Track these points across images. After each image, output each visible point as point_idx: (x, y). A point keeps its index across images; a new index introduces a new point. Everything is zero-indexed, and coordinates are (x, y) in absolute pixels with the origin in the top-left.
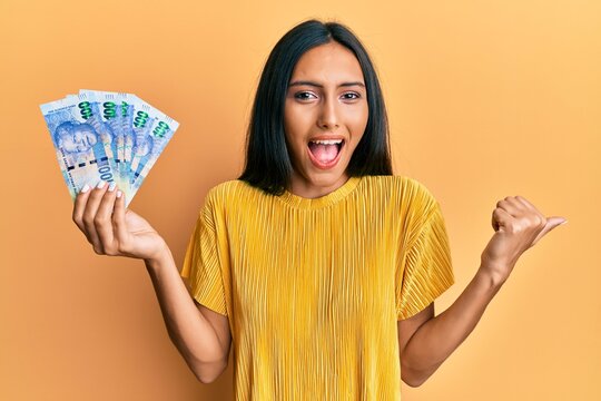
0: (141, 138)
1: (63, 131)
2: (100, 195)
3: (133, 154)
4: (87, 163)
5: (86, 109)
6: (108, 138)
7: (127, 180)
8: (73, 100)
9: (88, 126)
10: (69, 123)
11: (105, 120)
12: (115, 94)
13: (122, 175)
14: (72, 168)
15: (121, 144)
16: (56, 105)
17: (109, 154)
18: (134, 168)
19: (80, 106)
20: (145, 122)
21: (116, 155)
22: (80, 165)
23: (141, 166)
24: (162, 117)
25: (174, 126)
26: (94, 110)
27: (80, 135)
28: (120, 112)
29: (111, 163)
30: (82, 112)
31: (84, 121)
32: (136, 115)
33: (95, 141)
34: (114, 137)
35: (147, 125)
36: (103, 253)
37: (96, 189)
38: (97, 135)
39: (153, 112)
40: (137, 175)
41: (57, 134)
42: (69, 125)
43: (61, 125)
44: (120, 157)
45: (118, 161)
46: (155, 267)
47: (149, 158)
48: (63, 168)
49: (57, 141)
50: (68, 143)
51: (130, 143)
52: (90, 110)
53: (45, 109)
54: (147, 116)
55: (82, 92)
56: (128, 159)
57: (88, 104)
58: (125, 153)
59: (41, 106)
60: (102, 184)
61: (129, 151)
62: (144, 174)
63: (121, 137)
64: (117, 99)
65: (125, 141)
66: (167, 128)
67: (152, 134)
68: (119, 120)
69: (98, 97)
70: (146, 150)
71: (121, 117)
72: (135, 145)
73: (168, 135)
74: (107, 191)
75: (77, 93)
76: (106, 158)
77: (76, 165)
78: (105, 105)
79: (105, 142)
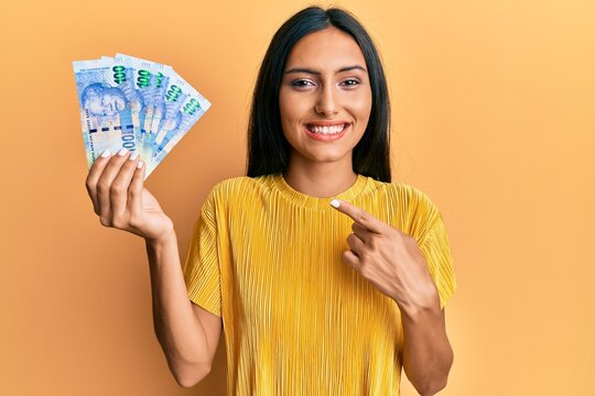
0: (171, 112)
1: (91, 92)
2: (120, 162)
3: (160, 127)
4: (112, 128)
5: (120, 74)
6: (138, 107)
7: (150, 152)
8: (107, 62)
9: (119, 91)
10: (99, 84)
11: (137, 87)
12: (152, 63)
13: (146, 145)
14: (95, 131)
15: (149, 114)
16: (89, 65)
17: (136, 123)
18: (159, 141)
19: (114, 69)
20: (177, 97)
21: (142, 124)
22: (104, 130)
23: (166, 140)
24: (195, 94)
25: (206, 105)
26: (128, 76)
27: (108, 99)
28: (154, 83)
29: (136, 132)
30: (115, 76)
31: (115, 85)
32: (169, 89)
33: (123, 106)
34: (144, 106)
35: (179, 99)
36: (111, 225)
37: (117, 156)
38: (127, 101)
39: (187, 88)
40: (160, 149)
41: (84, 95)
42: (99, 87)
43: (91, 86)
44: (147, 128)
45: (143, 131)
46: (159, 249)
47: (176, 133)
48: (85, 129)
49: (83, 101)
50: (94, 105)
51: (159, 115)
52: (124, 75)
53: (78, 66)
54: (180, 91)
55: (118, 55)
56: (155, 131)
57: (123, 69)
58: (152, 124)
59: (74, 63)
60: (124, 152)
61: (156, 122)
62: (168, 148)
63: (150, 107)
64: (154, 68)
65: (154, 112)
66: (198, 106)
67: (182, 110)
68: (152, 90)
69: (135, 64)
70: (174, 125)
71: (155, 86)
72: (164, 118)
73: (198, 114)
74: (128, 160)
75: (113, 56)
76: (132, 127)
77: (99, 129)
78: (139, 73)
79: (133, 110)
